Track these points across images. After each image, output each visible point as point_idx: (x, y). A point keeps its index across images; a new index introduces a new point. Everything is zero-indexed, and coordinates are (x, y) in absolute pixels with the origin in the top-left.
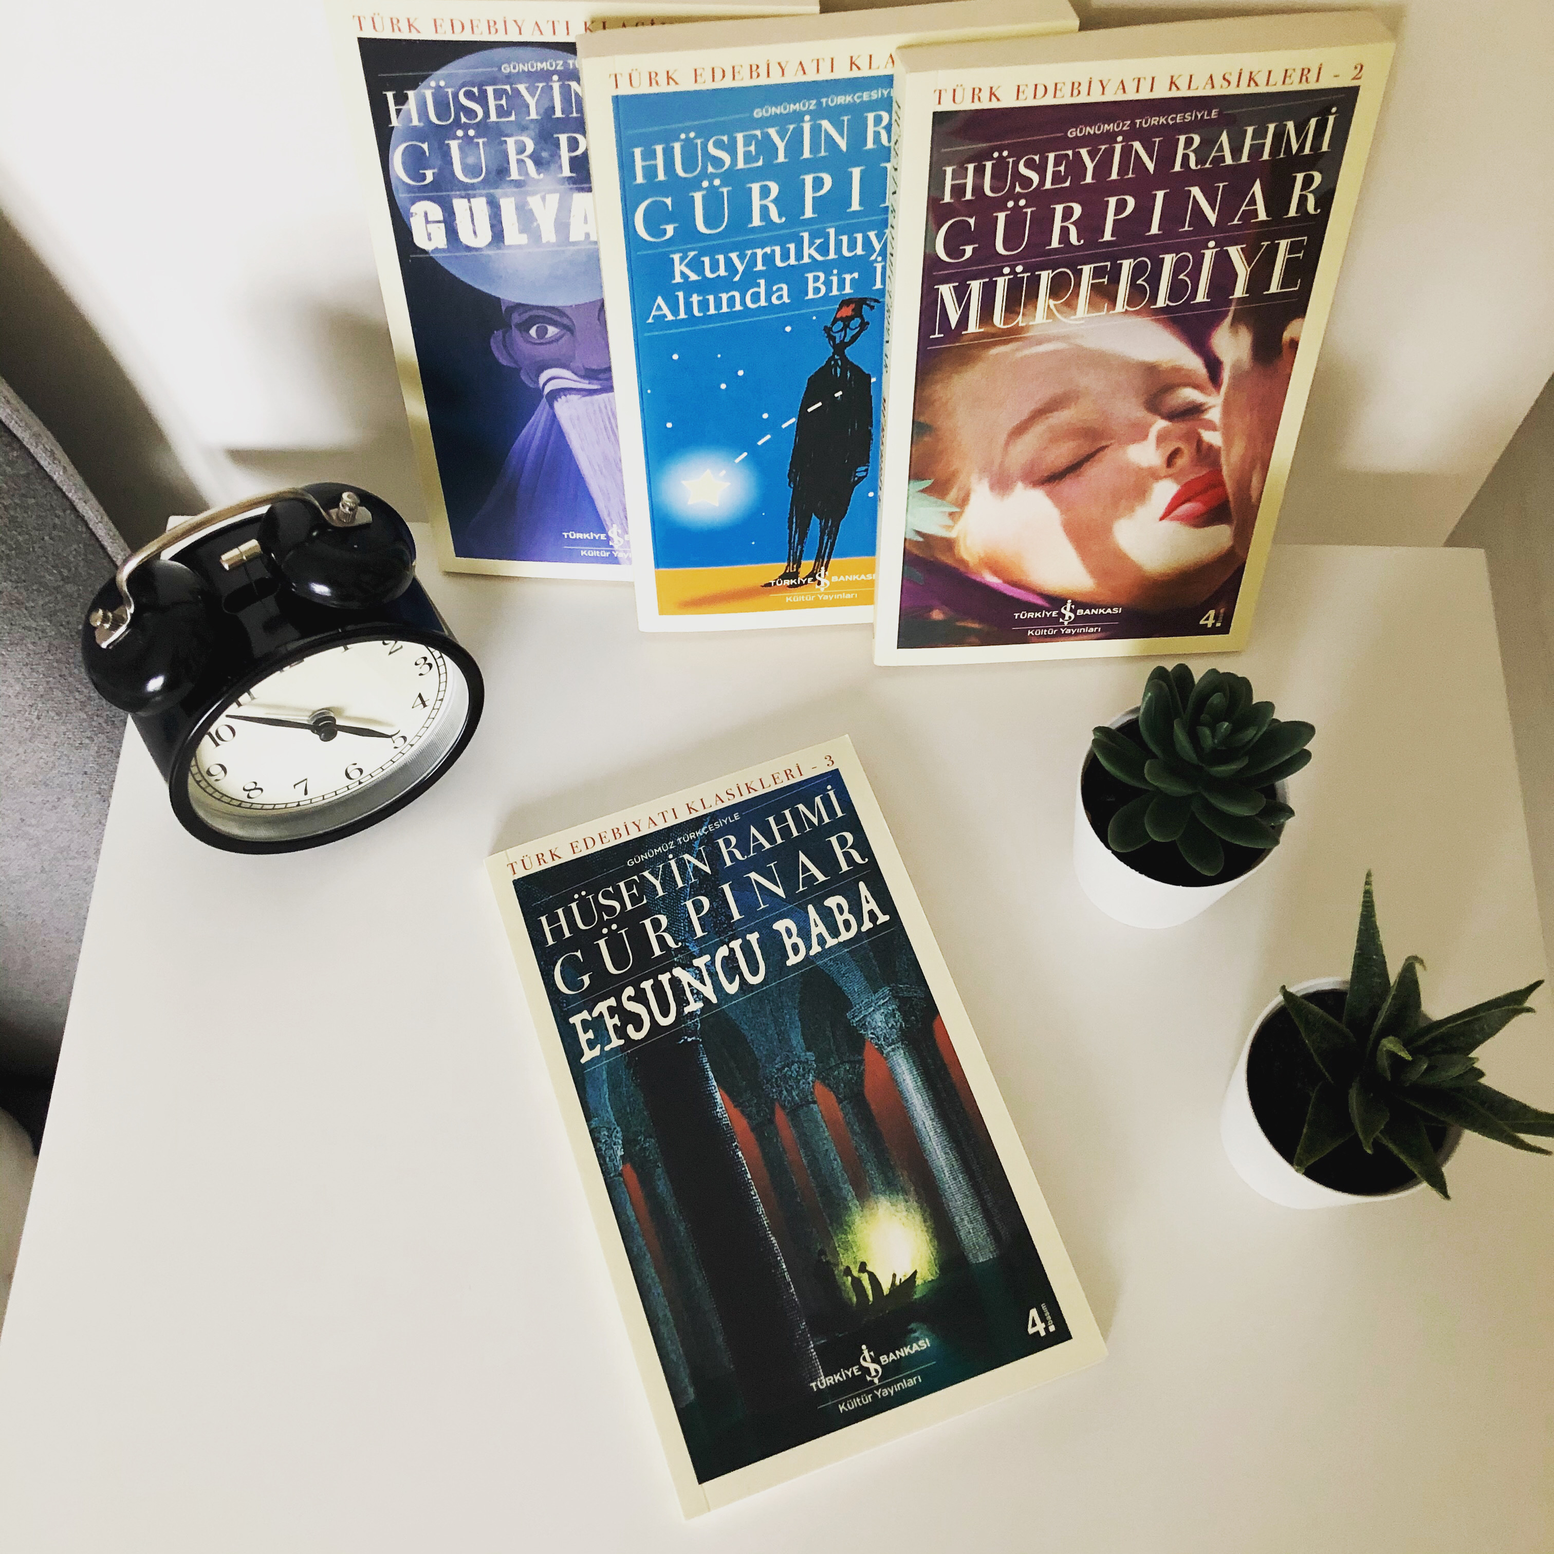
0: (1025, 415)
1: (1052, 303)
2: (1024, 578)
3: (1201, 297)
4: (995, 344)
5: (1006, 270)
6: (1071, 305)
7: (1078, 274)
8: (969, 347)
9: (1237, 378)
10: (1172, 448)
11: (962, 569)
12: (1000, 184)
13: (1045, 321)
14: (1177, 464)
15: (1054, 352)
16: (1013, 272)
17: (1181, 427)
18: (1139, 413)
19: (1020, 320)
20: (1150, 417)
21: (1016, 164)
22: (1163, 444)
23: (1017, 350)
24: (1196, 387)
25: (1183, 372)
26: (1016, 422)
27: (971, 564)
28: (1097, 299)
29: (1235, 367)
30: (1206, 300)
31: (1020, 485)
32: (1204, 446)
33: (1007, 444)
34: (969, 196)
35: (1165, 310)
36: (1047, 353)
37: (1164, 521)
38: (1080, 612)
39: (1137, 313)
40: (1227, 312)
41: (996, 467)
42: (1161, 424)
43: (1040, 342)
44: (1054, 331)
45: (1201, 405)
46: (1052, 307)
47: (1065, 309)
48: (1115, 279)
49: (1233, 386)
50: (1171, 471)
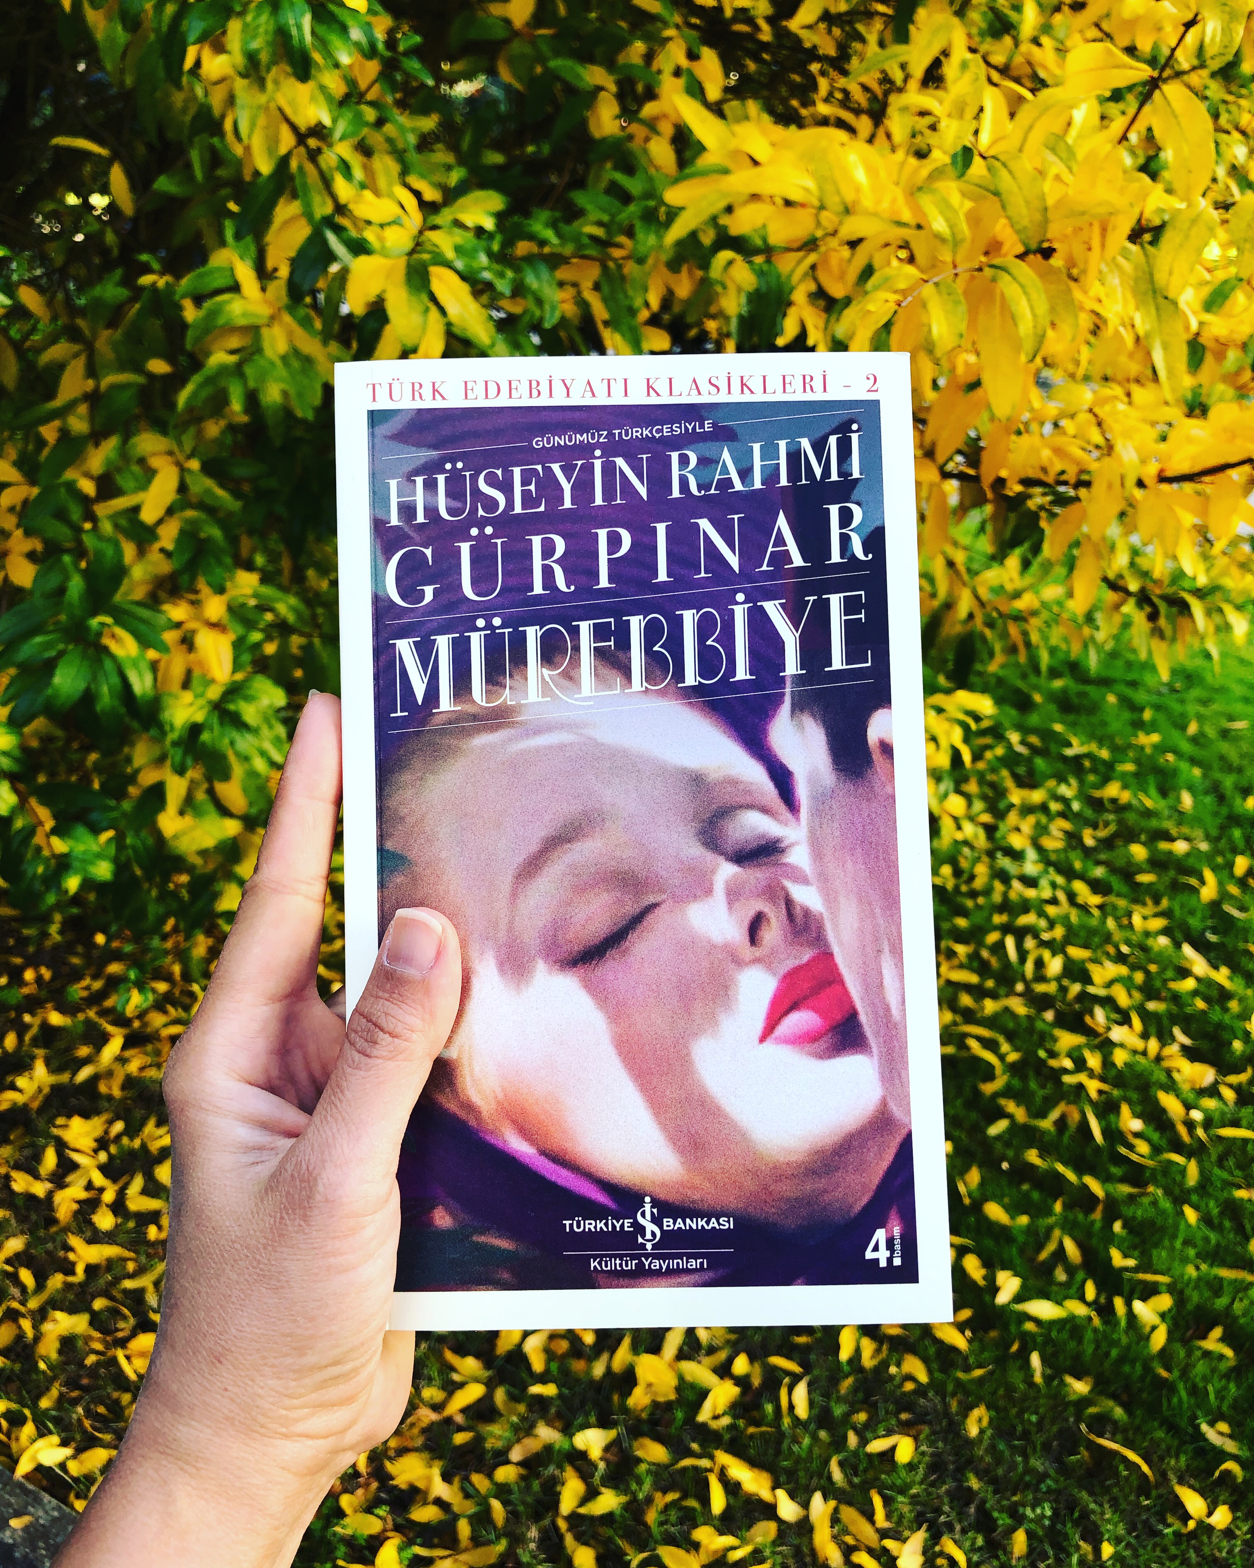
0: (534, 847)
1: (546, 672)
2: (568, 1145)
3: (742, 673)
4: (478, 730)
5: (481, 623)
6: (571, 676)
7: (575, 632)
8: (442, 732)
9: (820, 800)
10: (751, 913)
11: (473, 1123)
12: (458, 505)
13: (540, 699)
14: (765, 942)
15: (562, 747)
16: (489, 626)
17: (755, 876)
18: (695, 850)
19: (506, 697)
20: (709, 856)
21: (474, 479)
22: (737, 904)
23: (510, 740)
24: (765, 810)
25: (741, 787)
26: (520, 858)
27: (485, 1114)
28: (605, 671)
29: (812, 780)
30: (749, 677)
31: (541, 967)
32: (798, 911)
33: (514, 895)
34: (420, 518)
35: (697, 691)
36: (550, 747)
37: (765, 1044)
38: (668, 1224)
39: (662, 693)
40: (783, 694)
41: (502, 934)
42: (727, 871)
43: (538, 731)
44: (555, 714)
45: (778, 840)
46: (548, 679)
47: (566, 683)
48: (624, 644)
49: (817, 813)
50: (758, 952)
